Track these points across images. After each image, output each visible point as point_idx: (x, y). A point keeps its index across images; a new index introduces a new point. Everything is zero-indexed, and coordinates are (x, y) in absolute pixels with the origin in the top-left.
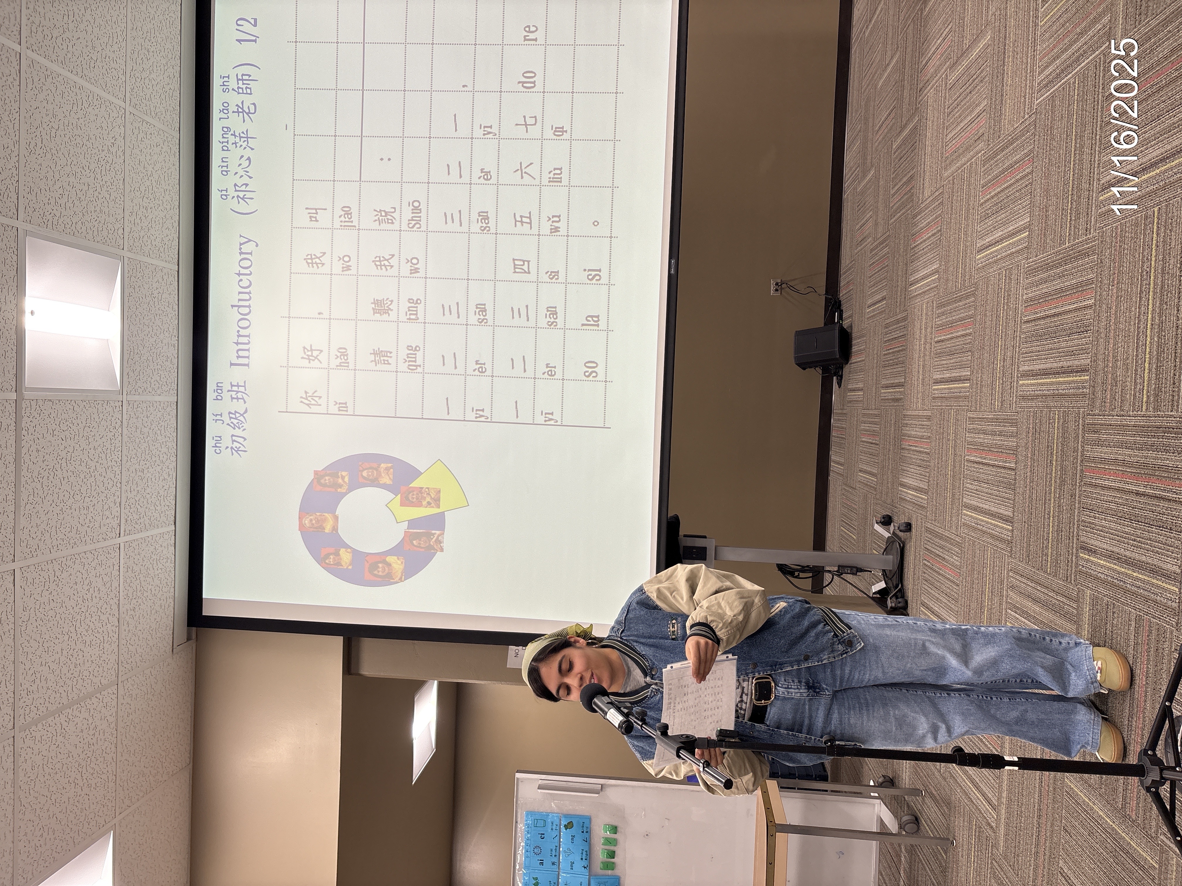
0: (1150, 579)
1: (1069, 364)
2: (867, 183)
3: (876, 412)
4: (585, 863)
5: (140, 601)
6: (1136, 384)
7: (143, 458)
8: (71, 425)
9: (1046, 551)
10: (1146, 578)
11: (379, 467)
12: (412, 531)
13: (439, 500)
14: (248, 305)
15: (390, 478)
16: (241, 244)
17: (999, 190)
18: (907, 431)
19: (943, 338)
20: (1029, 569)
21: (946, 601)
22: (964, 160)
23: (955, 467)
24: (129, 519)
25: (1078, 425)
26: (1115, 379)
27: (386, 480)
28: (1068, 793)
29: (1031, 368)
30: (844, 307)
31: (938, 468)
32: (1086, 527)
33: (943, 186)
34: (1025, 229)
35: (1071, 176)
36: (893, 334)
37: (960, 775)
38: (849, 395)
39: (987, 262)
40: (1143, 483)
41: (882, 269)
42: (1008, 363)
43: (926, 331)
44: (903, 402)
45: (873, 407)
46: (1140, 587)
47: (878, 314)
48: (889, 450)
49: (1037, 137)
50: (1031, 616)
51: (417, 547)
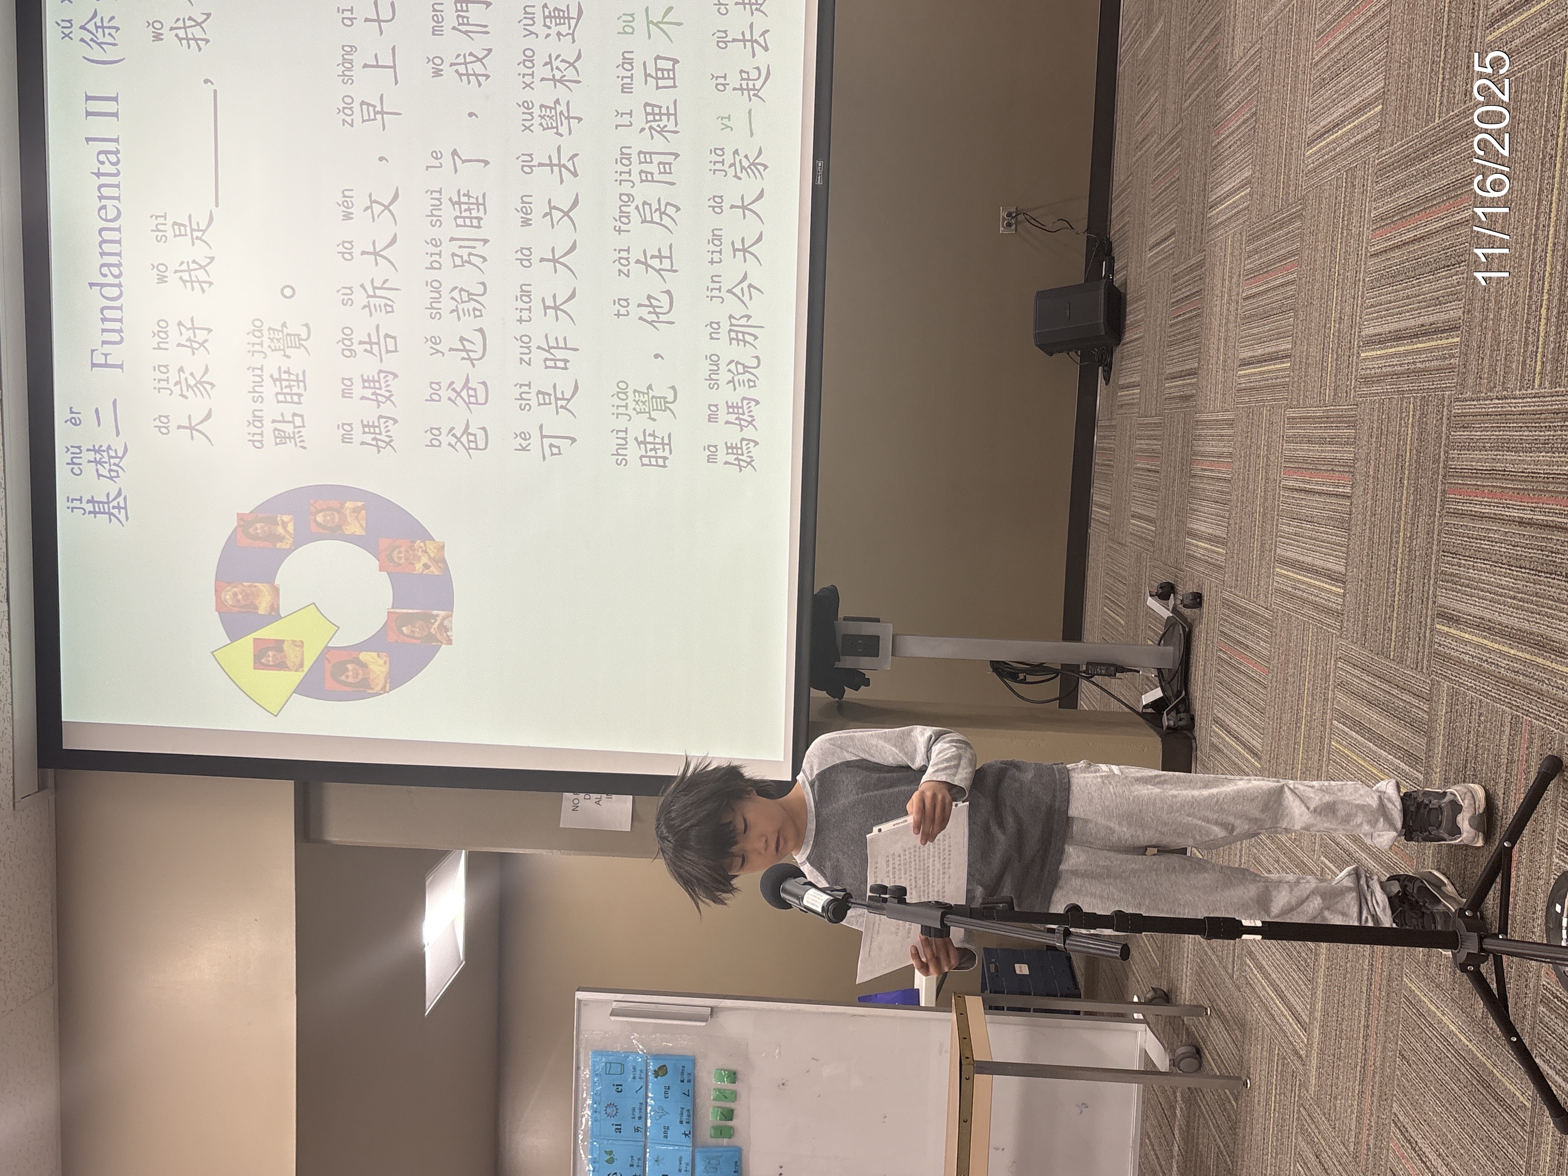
0: (1533, 658)
1: (1432, 319)
2: (1154, 43)
3: (1157, 420)
4: (686, 1128)
6: (1526, 344)
9: (1390, 624)
10: (1528, 656)
11: (343, 507)
12: (400, 611)
13: (443, 562)
15: (361, 526)
17: (1341, 37)
18: (1199, 447)
19: (1254, 291)
20: (1364, 655)
21: (1248, 714)
23: (1266, 499)
25: (1441, 419)
26: (1496, 338)
27: (354, 528)
28: (1408, 1000)
29: (1378, 330)
30: (1116, 253)
31: (1242, 502)
32: (1447, 582)
33: (1261, 38)
34: (1377, 99)
35: (1447, 5)
36: (1184, 290)
37: (1259, 981)
38: (1122, 396)
39: (1321, 160)
40: (1530, 505)
41: (1170, 185)
42: (1345, 326)
43: (1230, 282)
44: (1195, 401)
45: (1154, 412)
46: (1518, 672)
47: (1164, 259)
48: (1174, 480)
50: (1365, 727)
51: (408, 636)
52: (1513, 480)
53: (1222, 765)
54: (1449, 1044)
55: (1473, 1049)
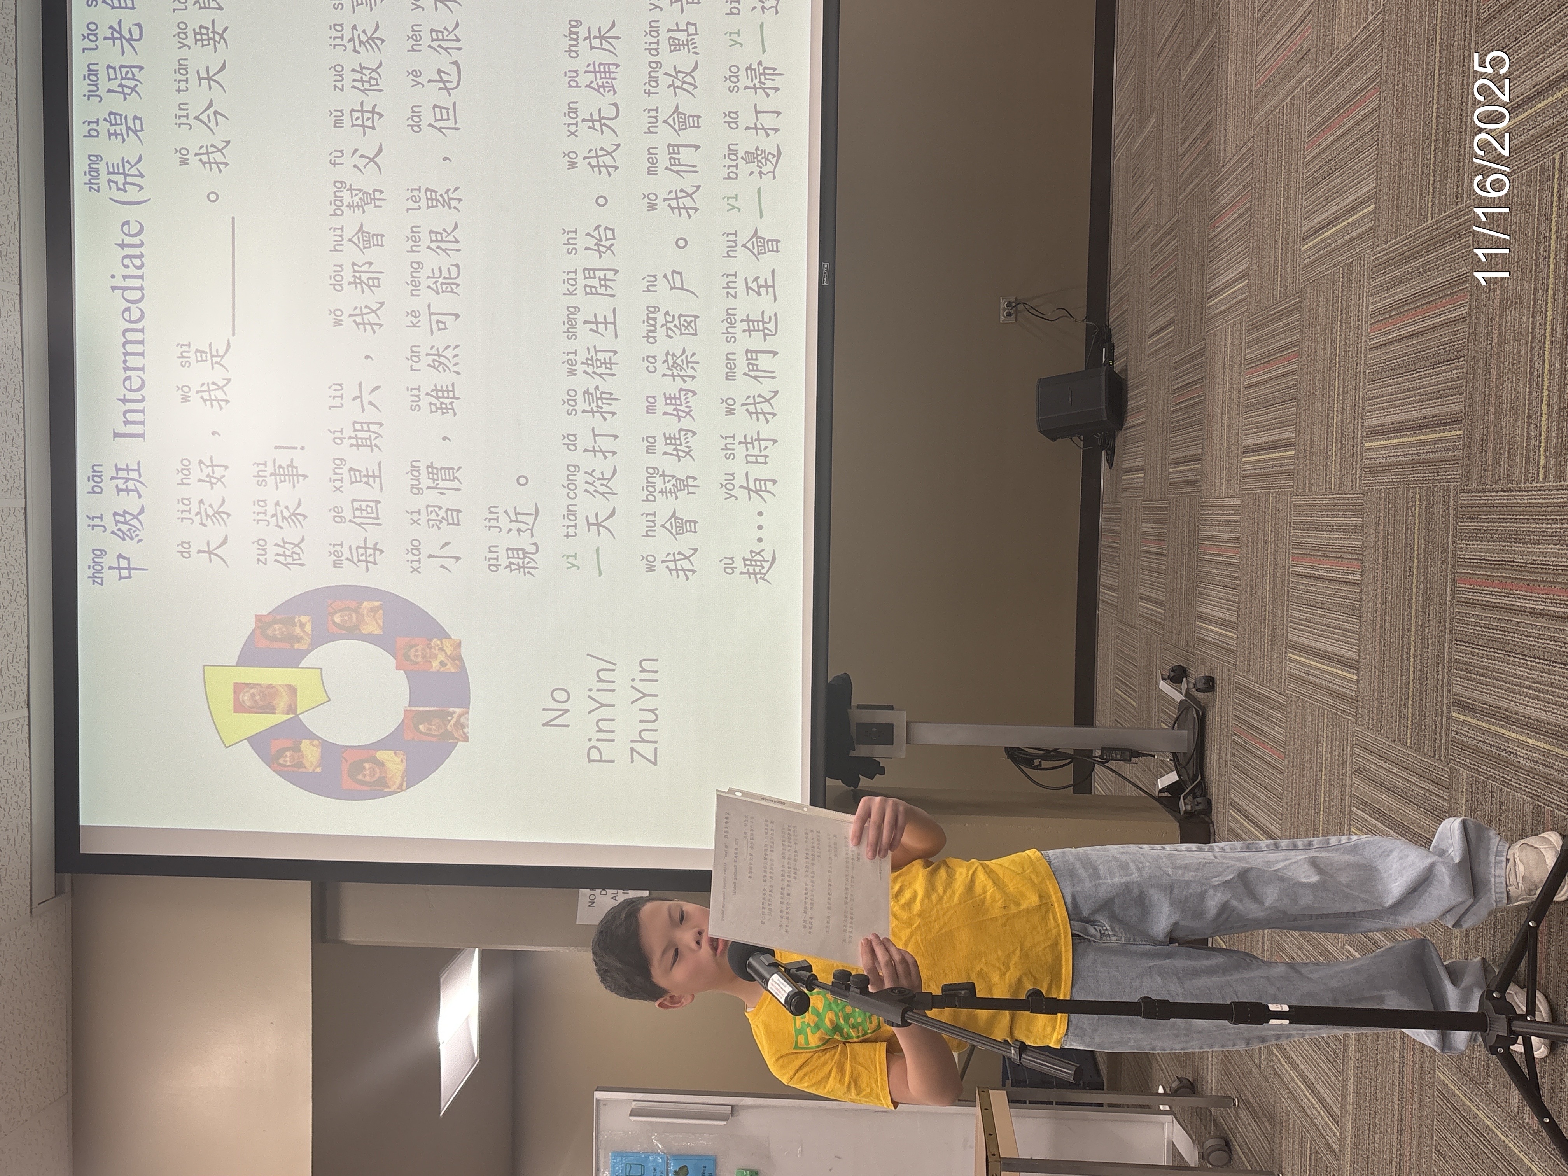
0: (1552, 748)
1: (1434, 411)
2: (1146, 139)
3: (1162, 504)
6: (1529, 438)
9: (1405, 712)
10: (1547, 747)
11: (360, 606)
12: (417, 709)
13: (459, 659)
15: (378, 625)
17: (1332, 138)
18: (1208, 531)
19: (1256, 379)
20: (1381, 742)
21: (1265, 799)
22: (1282, 93)
23: (1275, 585)
25: (1448, 509)
26: (1499, 433)
27: (372, 627)
28: (1441, 1093)
29: (1381, 421)
30: (1115, 340)
31: (1251, 587)
32: (1462, 670)
33: (1253, 137)
34: (1369, 199)
35: (1435, 110)
36: (1185, 377)
37: (1287, 1071)
38: (1125, 480)
39: (1317, 255)
40: (1541, 596)
41: (1168, 275)
42: (1348, 414)
44: (1200, 486)
45: (1159, 496)
46: (1537, 762)
47: (1164, 346)
48: (1182, 563)
49: (1385, 50)
50: (1384, 814)
51: (425, 734)
52: (1522, 571)
54: (1486, 1139)
55: (1510, 1145)
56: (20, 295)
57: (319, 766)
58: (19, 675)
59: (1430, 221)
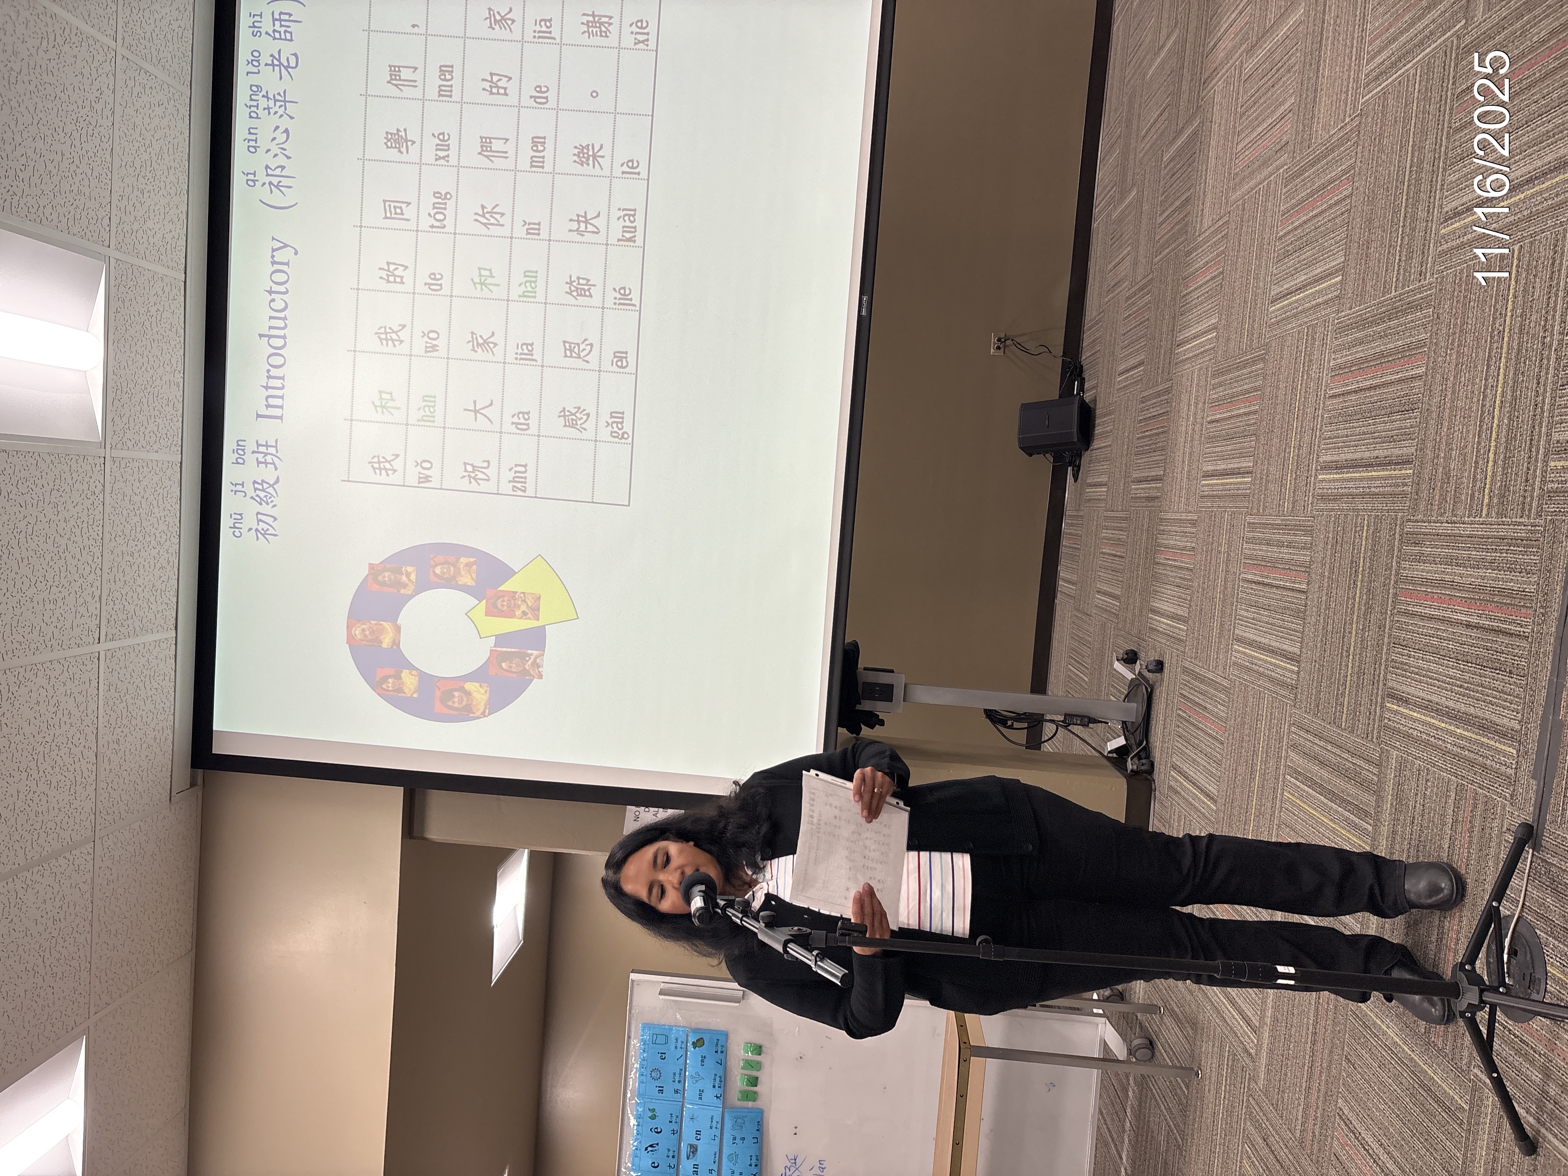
0: (1478, 737)
1: (1386, 453)
2: (1127, 207)
3: (1123, 514)
4: (718, 1092)
5: (126, 731)
6: (1475, 480)
7: (133, 536)
8: (33, 487)
9: (1342, 700)
10: (1474, 736)
11: (457, 561)
12: (500, 649)
13: (538, 610)
14: (283, 334)
15: (472, 578)
16: (273, 250)
17: (1304, 218)
18: (1164, 540)
19: (1218, 416)
20: (1317, 723)
21: (1205, 764)
22: (1259, 177)
23: (1226, 588)
24: (112, 619)
25: (1394, 535)
26: (1447, 475)
27: (466, 579)
28: (1354, 1013)
29: (1336, 458)
30: (1086, 375)
31: (1203, 589)
32: (1398, 669)
33: (1229, 213)
34: (1337, 271)
35: (1404, 201)
36: (1151, 410)
38: (1089, 492)
39: (1283, 316)
40: (1477, 611)
41: (1141, 323)
42: (1304, 451)
43: (1196, 407)
44: (1161, 502)
45: (1120, 508)
46: (1463, 748)
47: (1133, 383)
48: (1139, 565)
49: (1360, 148)
50: (1316, 783)
51: (504, 670)
52: (1461, 590)
53: (1179, 804)
54: (1394, 1053)
56: (185, 283)
57: (415, 692)
58: (169, 602)
59: (1393, 294)
